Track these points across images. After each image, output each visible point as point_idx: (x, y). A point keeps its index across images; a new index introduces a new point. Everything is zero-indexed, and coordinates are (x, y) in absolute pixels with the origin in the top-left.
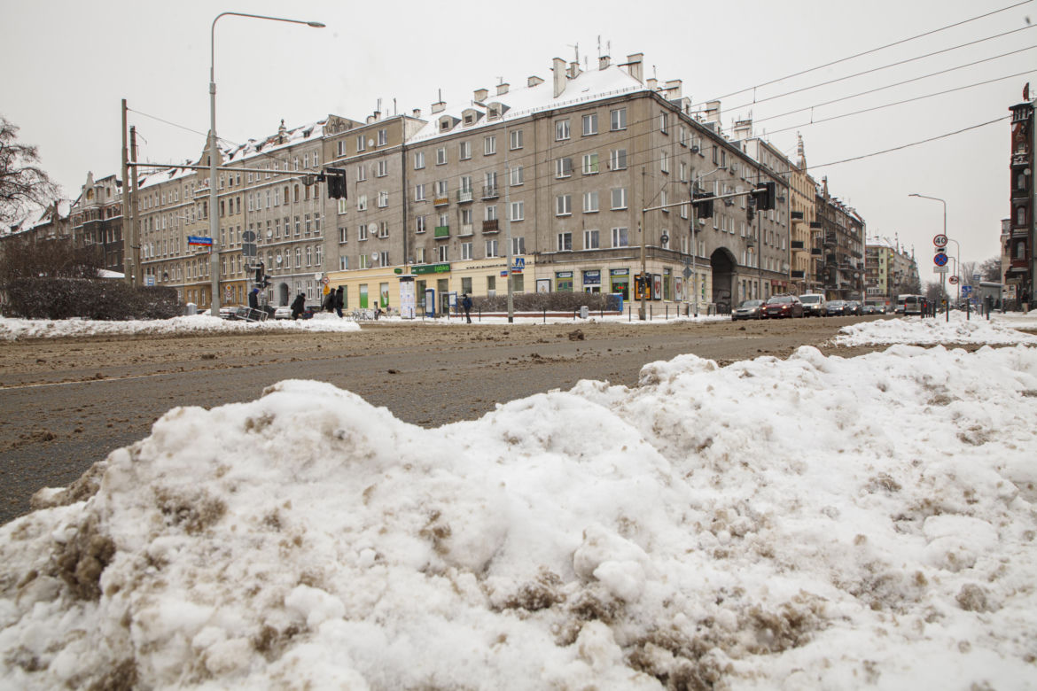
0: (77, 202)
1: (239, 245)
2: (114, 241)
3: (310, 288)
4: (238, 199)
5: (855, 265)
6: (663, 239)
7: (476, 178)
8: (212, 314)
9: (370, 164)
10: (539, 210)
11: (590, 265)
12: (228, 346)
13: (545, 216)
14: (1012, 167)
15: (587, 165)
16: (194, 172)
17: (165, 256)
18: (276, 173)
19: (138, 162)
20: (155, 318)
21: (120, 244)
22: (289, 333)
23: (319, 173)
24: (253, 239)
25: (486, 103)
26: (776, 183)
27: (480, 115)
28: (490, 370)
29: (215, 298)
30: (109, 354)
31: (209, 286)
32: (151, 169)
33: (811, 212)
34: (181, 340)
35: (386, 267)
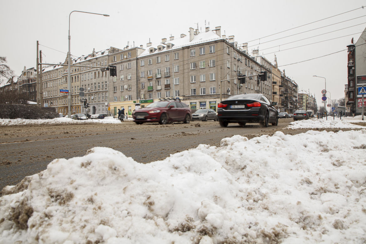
0: (20, 77)
1: (78, 92)
2: (33, 91)
3: (103, 108)
4: (78, 76)
5: (295, 100)
6: (228, 91)
7: (162, 70)
8: (68, 117)
9: (125, 64)
10: (184, 80)
11: (202, 100)
12: (74, 129)
13: (186, 83)
14: (348, 66)
15: (201, 65)
16: (62, 67)
17: (52, 96)
18: (92, 67)
19: (42, 63)
20: (48, 119)
21: (35, 92)
22: (96, 124)
23: (107, 67)
24: (83, 91)
25: (166, 43)
26: (267, 72)
27: (164, 47)
28: (167, 138)
29: (69, 112)
30: (31, 132)
31: (67, 107)
32: (47, 66)
33: (279, 82)
34: (57, 126)
35: (130, 100)
